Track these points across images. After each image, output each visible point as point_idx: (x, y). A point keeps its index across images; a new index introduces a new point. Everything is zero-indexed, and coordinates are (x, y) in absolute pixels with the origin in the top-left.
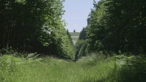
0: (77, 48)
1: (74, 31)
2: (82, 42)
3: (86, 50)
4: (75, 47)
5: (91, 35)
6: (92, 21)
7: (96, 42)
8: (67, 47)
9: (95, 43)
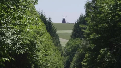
0: (68, 54)
1: (64, 21)
2: (77, 43)
3: (84, 62)
4: (64, 52)
5: (92, 36)
6: (95, 8)
7: (101, 51)
8: (46, 55)
9: (100, 54)
